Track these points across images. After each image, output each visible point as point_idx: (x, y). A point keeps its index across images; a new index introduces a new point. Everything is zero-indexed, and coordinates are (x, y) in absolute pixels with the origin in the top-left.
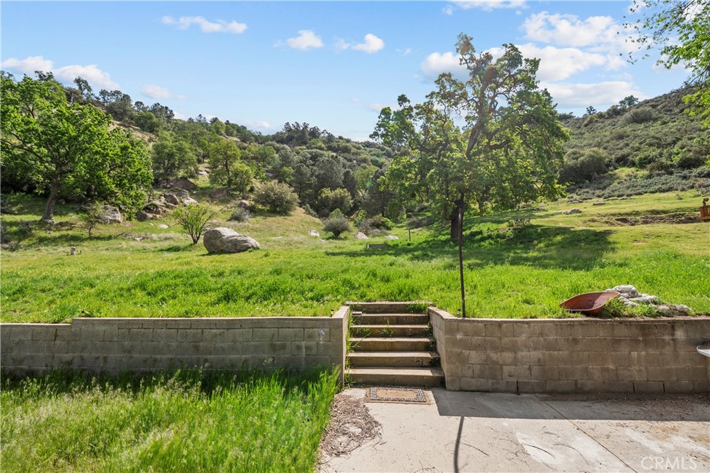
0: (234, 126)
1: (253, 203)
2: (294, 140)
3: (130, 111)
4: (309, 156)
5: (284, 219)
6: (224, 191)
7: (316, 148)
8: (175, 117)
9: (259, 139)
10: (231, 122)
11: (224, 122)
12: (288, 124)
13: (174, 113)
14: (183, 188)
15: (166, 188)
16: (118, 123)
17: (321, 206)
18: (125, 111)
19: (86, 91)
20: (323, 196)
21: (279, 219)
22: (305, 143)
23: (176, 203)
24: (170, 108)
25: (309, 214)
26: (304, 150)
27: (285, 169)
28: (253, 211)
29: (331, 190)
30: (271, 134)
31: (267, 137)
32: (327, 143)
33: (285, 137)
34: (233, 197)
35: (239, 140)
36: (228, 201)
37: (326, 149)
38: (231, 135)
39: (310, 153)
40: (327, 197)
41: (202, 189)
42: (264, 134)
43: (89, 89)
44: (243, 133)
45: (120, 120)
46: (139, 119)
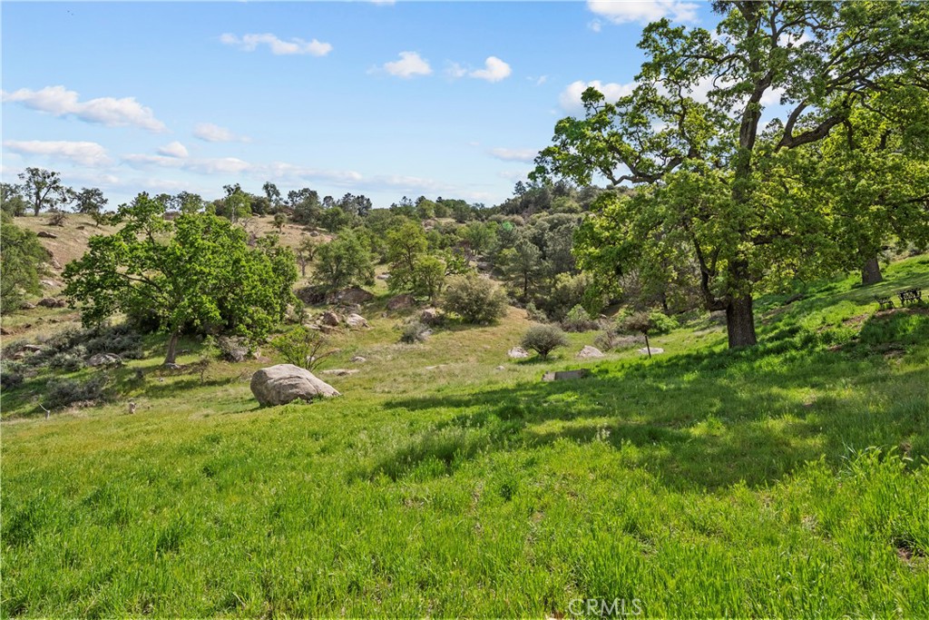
0: (447, 203)
1: (442, 312)
2: (531, 206)
3: (316, 210)
4: (547, 225)
5: (482, 331)
6: (406, 299)
7: (564, 211)
8: (373, 207)
9: (481, 213)
10: (444, 198)
11: (434, 200)
12: (519, 184)
13: (371, 201)
14: (354, 301)
15: (333, 304)
16: (303, 227)
17: (556, 305)
18: (310, 211)
19: (274, 197)
20: (559, 286)
21: (474, 332)
22: (546, 207)
23: (334, 324)
24: (366, 197)
25: (535, 318)
26: (543, 218)
27: (505, 251)
28: (437, 324)
29: (572, 275)
30: (498, 204)
31: (492, 209)
32: (583, 199)
33: (519, 203)
34: (418, 304)
35: (454, 221)
36: (410, 313)
37: (579, 209)
38: (444, 216)
39: (549, 222)
40: (564, 287)
41: (379, 299)
42: (489, 205)
43: (277, 194)
44: (460, 210)
45: (305, 224)
46: (326, 218)
